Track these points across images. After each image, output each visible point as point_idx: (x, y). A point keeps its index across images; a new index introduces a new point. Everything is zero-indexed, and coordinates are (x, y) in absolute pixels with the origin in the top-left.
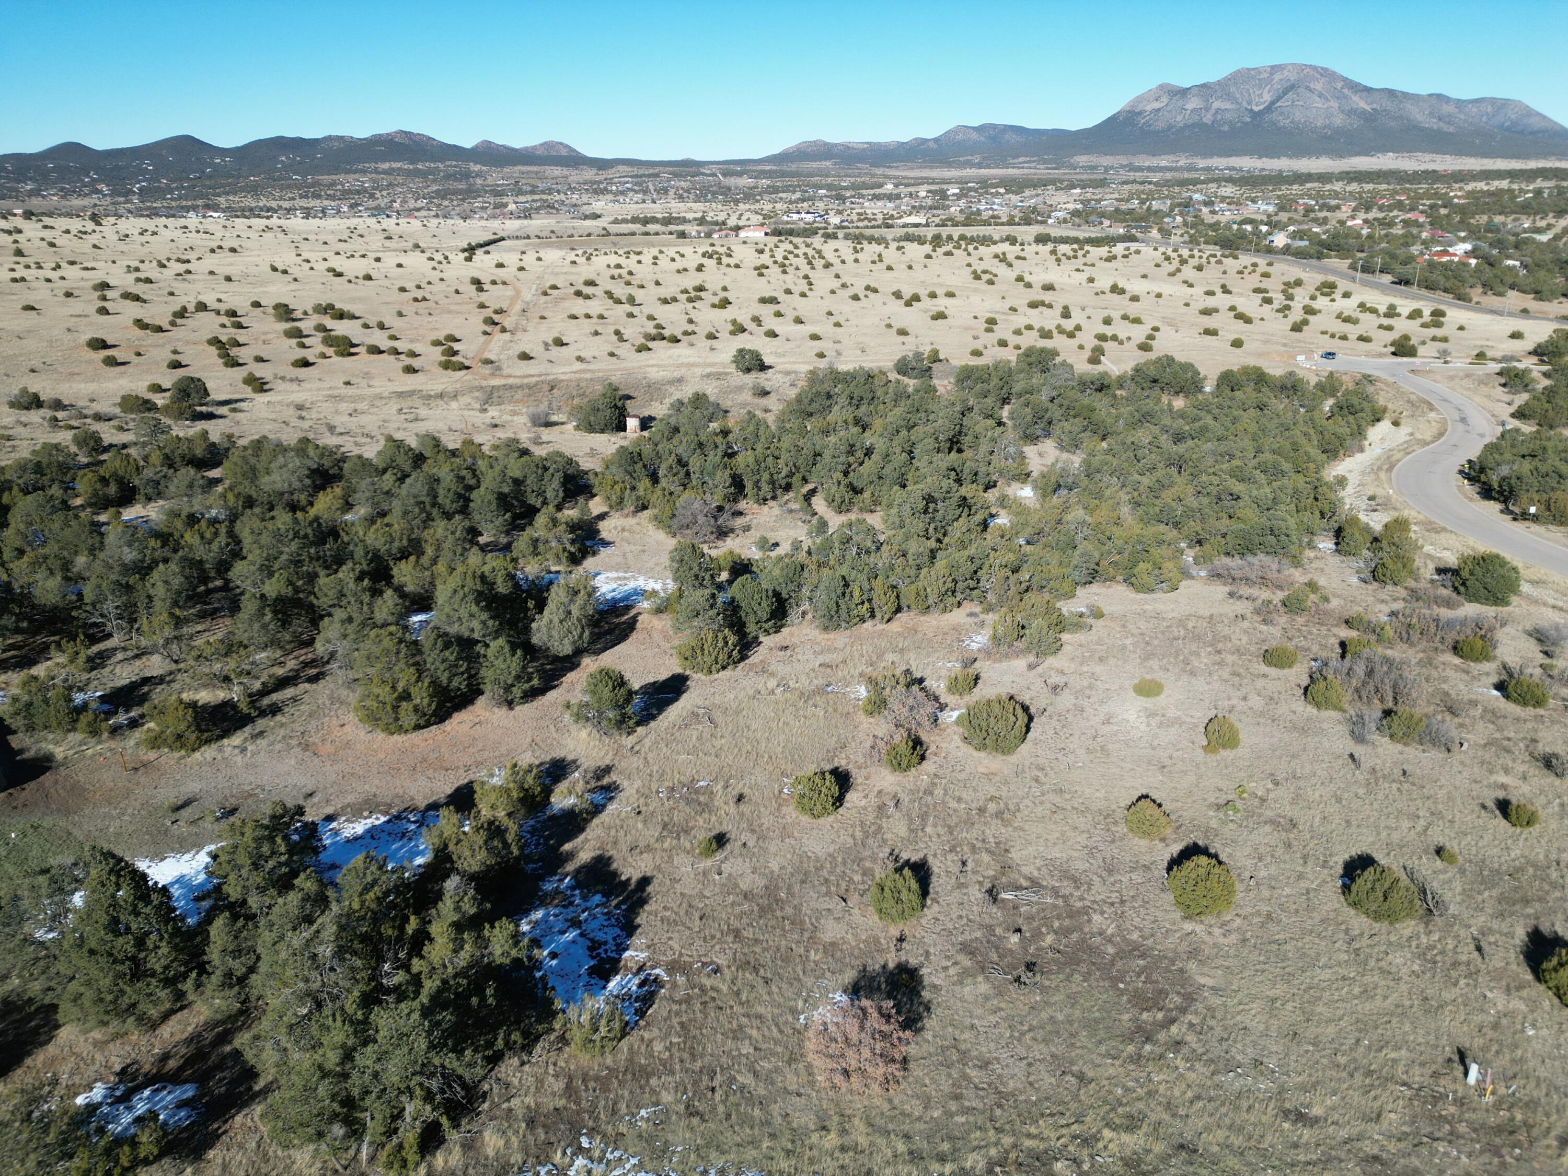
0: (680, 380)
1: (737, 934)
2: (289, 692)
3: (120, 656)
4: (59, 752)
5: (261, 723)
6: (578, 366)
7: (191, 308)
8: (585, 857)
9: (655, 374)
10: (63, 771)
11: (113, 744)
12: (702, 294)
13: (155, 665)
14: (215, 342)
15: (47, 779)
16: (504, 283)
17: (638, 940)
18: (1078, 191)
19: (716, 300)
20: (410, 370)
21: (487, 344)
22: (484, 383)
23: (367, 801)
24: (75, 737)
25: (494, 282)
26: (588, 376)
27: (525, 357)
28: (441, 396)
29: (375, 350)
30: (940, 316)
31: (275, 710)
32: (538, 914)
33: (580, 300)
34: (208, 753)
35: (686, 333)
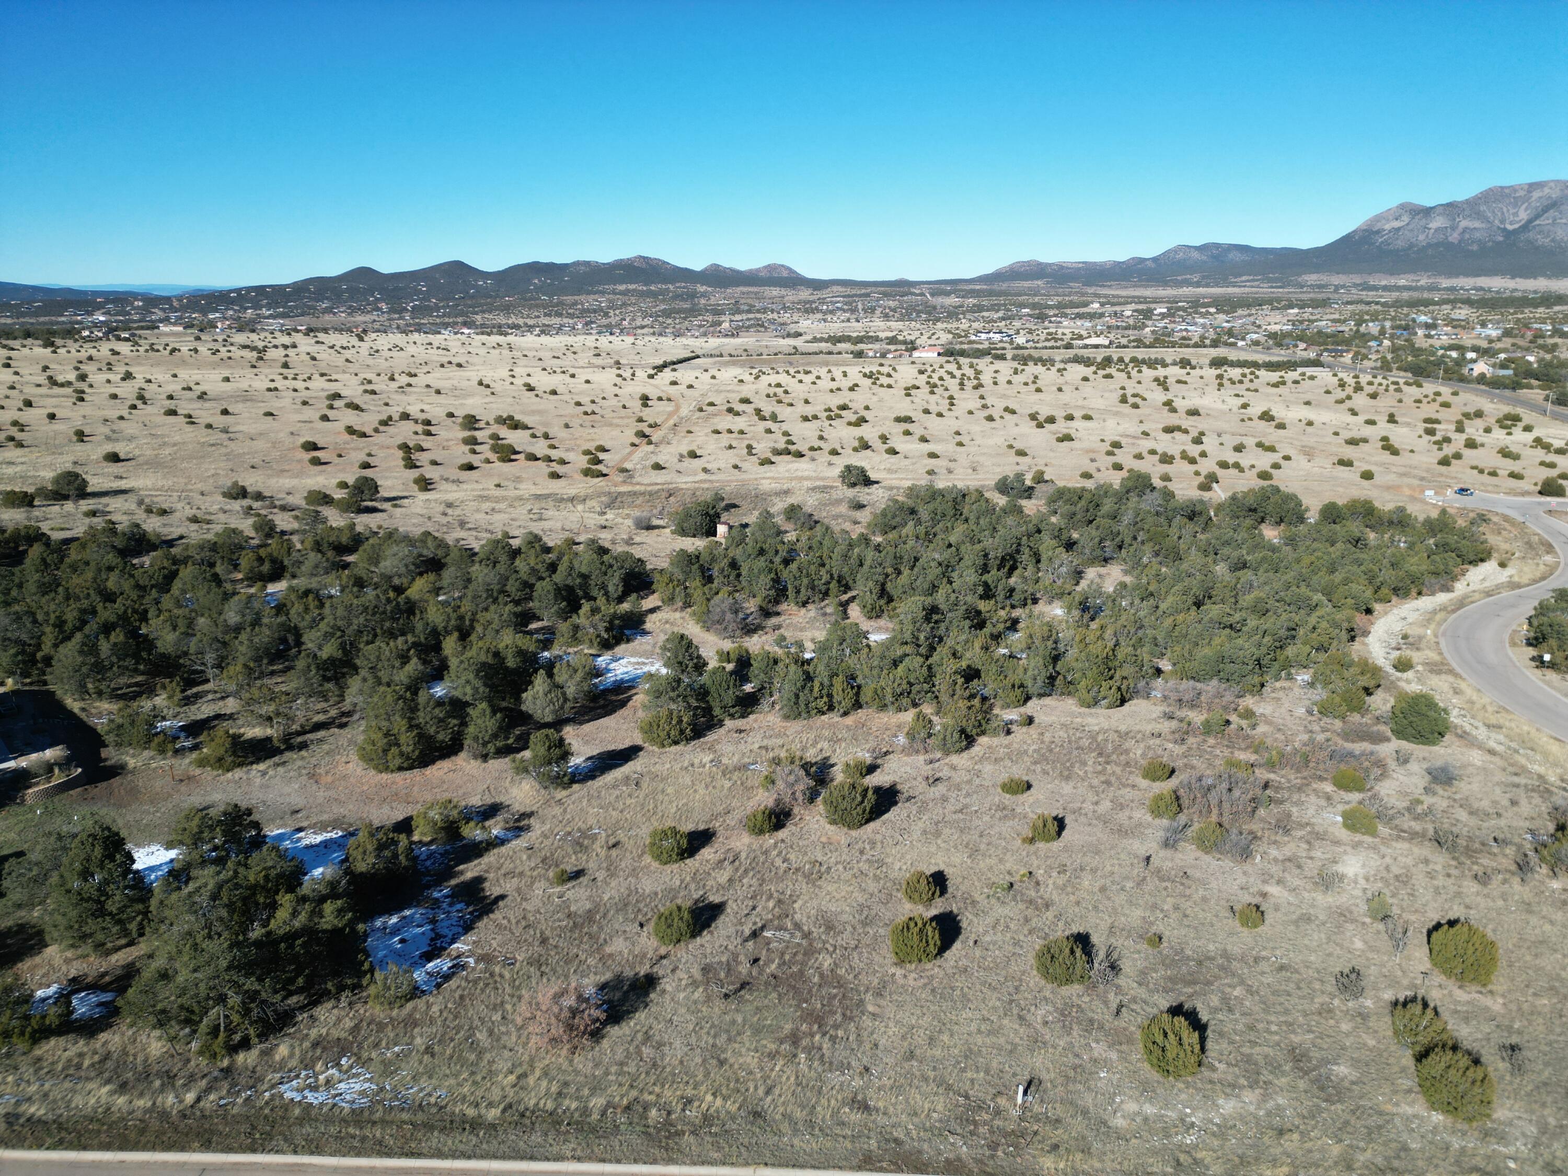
0: (787, 492)
1: (544, 941)
2: (321, 734)
3: (210, 697)
4: (131, 763)
5: (288, 755)
6: (703, 476)
7: (396, 417)
8: (469, 875)
9: (766, 486)
10: (129, 777)
11: (173, 761)
12: (843, 413)
13: (231, 705)
14: (405, 447)
15: (116, 781)
16: (669, 400)
17: (471, 937)
18: (1296, 311)
19: (853, 418)
20: (555, 476)
21: (630, 454)
22: (613, 489)
23: (335, 820)
24: (147, 754)
25: (660, 399)
26: (706, 486)
27: (658, 467)
28: (572, 499)
29: (532, 457)
30: (1067, 438)
31: (303, 746)
32: (407, 913)
33: (730, 417)
34: (238, 773)
35: (812, 449)
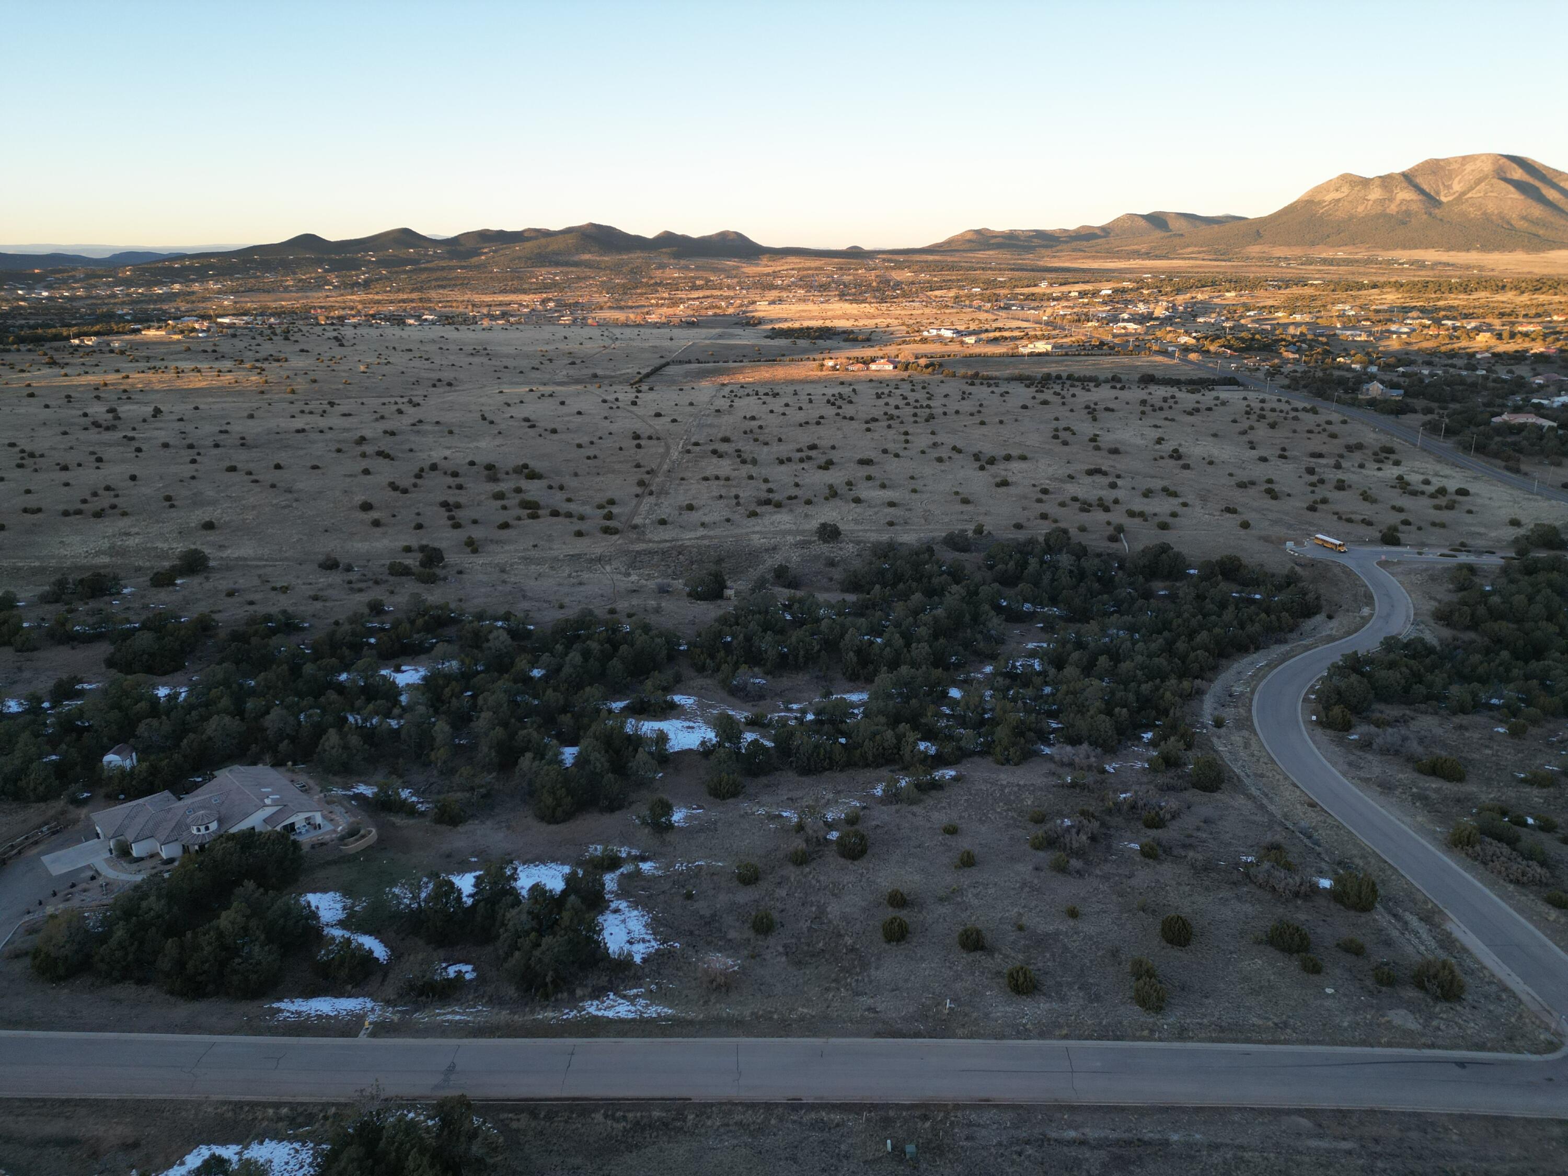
5: (488, 813)
6: (701, 532)
7: (427, 469)
9: (757, 541)
12: (813, 453)
14: (445, 505)
16: (658, 439)
19: (822, 460)
20: (579, 533)
21: (637, 506)
22: (631, 547)
25: (650, 438)
26: (706, 542)
27: (663, 522)
28: (599, 559)
29: (555, 514)
30: (1004, 483)
31: (493, 806)
33: (715, 460)
34: (463, 827)
35: (790, 498)
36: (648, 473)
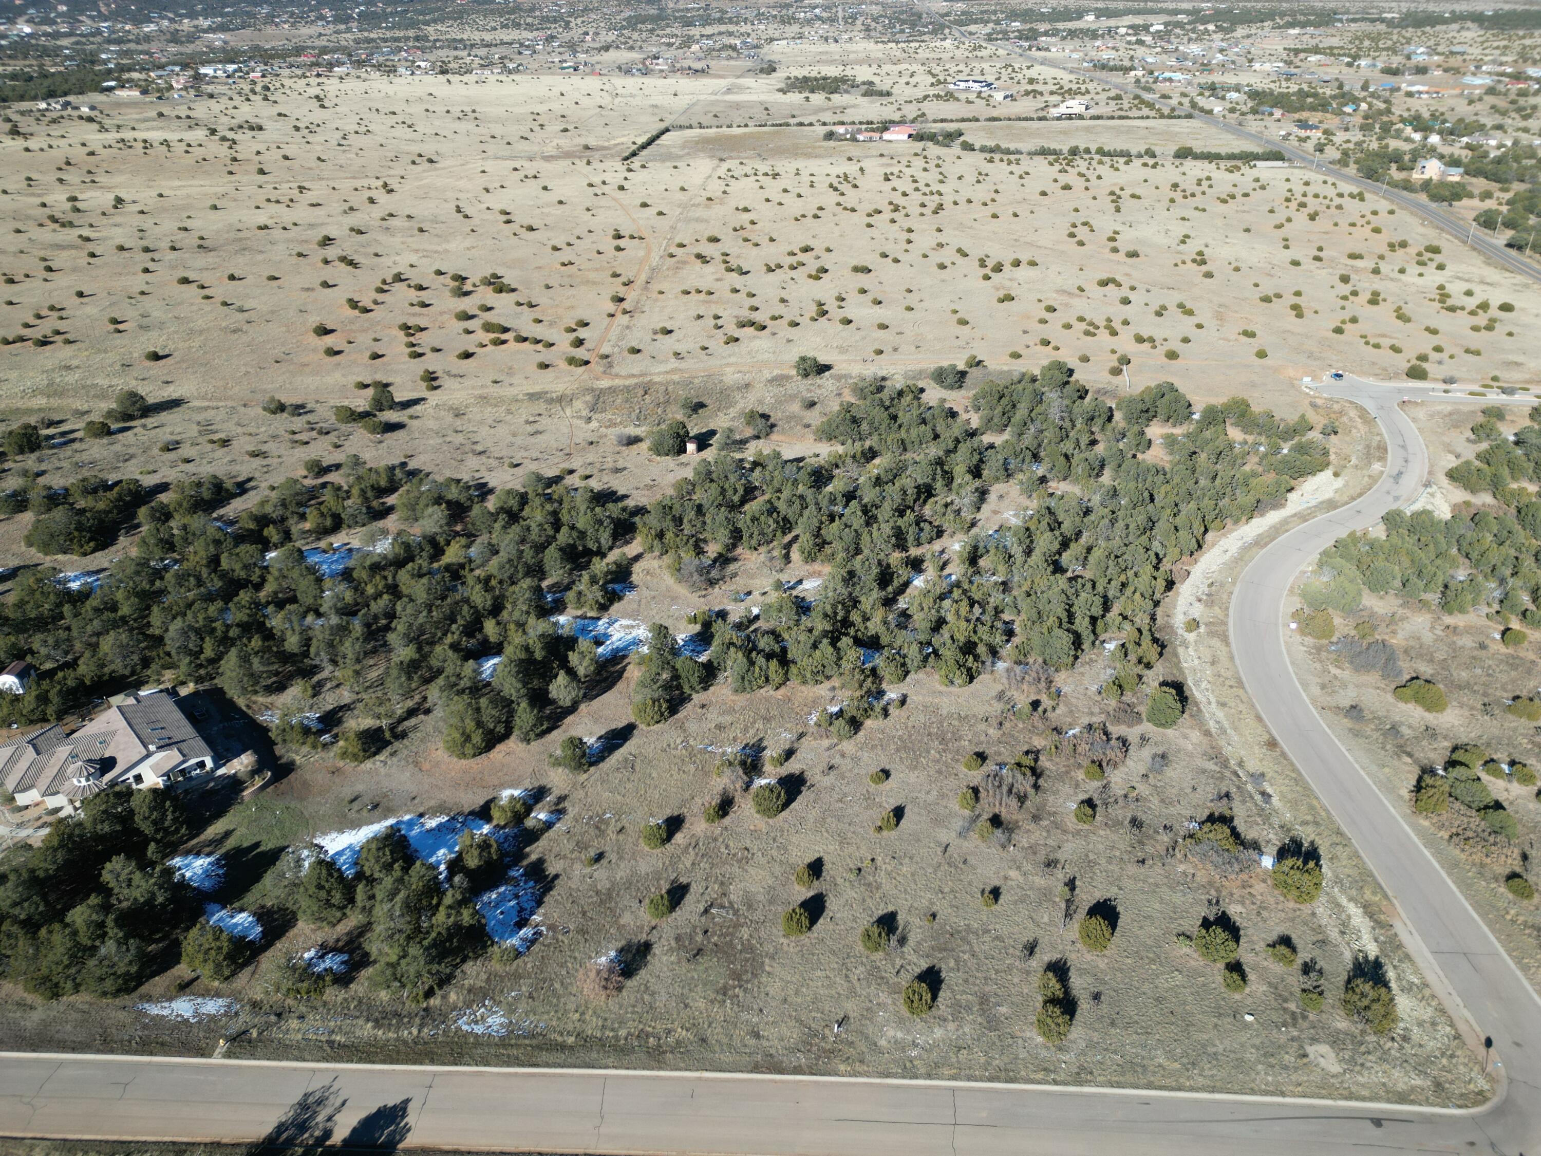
0: (748, 387)
5: (397, 745)
6: (673, 363)
7: (390, 278)
11: (323, 754)
12: (806, 258)
14: (406, 327)
16: (641, 237)
17: (541, 910)
19: (814, 266)
20: (543, 365)
21: (608, 329)
22: (596, 384)
23: (440, 806)
25: (632, 236)
27: (633, 350)
28: (560, 399)
29: (521, 338)
30: (1007, 297)
31: (404, 735)
32: (502, 889)
33: (698, 265)
35: (773, 317)
36: (625, 284)
